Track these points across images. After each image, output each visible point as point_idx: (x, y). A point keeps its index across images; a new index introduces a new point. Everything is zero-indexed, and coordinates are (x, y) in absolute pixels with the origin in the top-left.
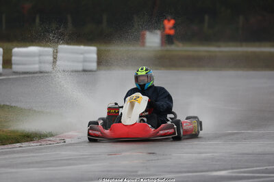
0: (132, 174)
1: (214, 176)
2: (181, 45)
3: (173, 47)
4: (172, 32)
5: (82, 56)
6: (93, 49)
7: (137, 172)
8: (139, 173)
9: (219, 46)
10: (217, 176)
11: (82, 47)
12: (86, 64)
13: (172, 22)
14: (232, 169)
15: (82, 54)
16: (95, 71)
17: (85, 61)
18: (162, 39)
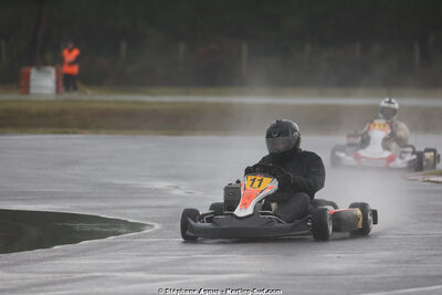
2: (89, 92)
3: (75, 96)
4: (75, 70)
18: (57, 82)
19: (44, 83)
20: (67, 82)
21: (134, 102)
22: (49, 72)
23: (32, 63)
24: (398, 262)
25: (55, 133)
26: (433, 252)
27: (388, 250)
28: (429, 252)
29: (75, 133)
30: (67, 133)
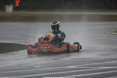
0: (32, 68)
1: (69, 68)
7: (33, 67)
8: (35, 67)
10: (70, 68)
14: (75, 65)
18: (13, 9)
19: (9, 9)
21: (33, 14)
22: (11, 6)
23: (6, 4)
24: (103, 55)
25: (12, 22)
26: (112, 53)
27: (100, 52)
28: (111, 52)
29: (18, 22)
30: (15, 22)
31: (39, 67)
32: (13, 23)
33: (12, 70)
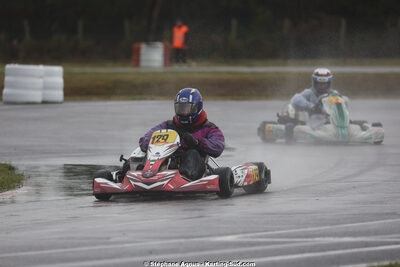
5: (41, 80)
6: (58, 70)
7: (108, 238)
8: (111, 240)
9: (250, 66)
10: (222, 242)
11: (41, 68)
12: (47, 92)
13: (184, 29)
14: (244, 233)
15: (41, 77)
16: (61, 103)
17: (46, 87)
18: (166, 56)
19: (153, 57)
20: (175, 56)
22: (158, 48)
29: (152, 99)
30: (145, 99)
31: (126, 238)
32: (136, 102)
33: (30, 249)
